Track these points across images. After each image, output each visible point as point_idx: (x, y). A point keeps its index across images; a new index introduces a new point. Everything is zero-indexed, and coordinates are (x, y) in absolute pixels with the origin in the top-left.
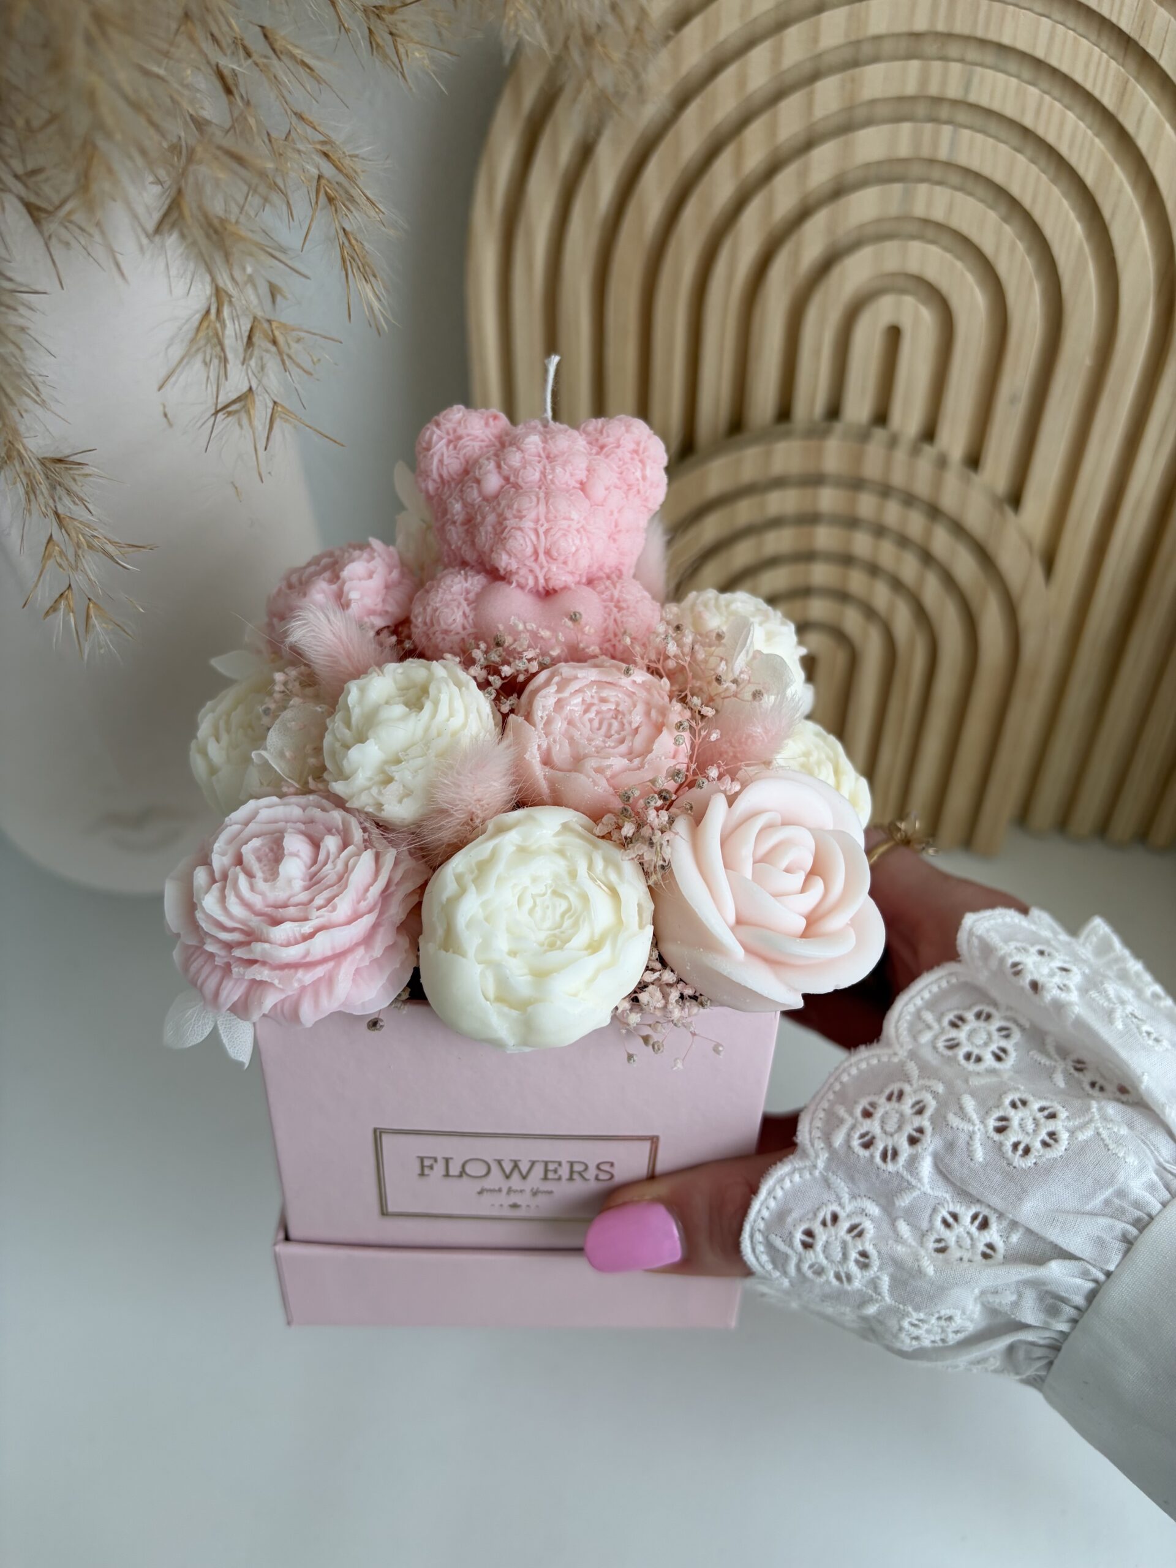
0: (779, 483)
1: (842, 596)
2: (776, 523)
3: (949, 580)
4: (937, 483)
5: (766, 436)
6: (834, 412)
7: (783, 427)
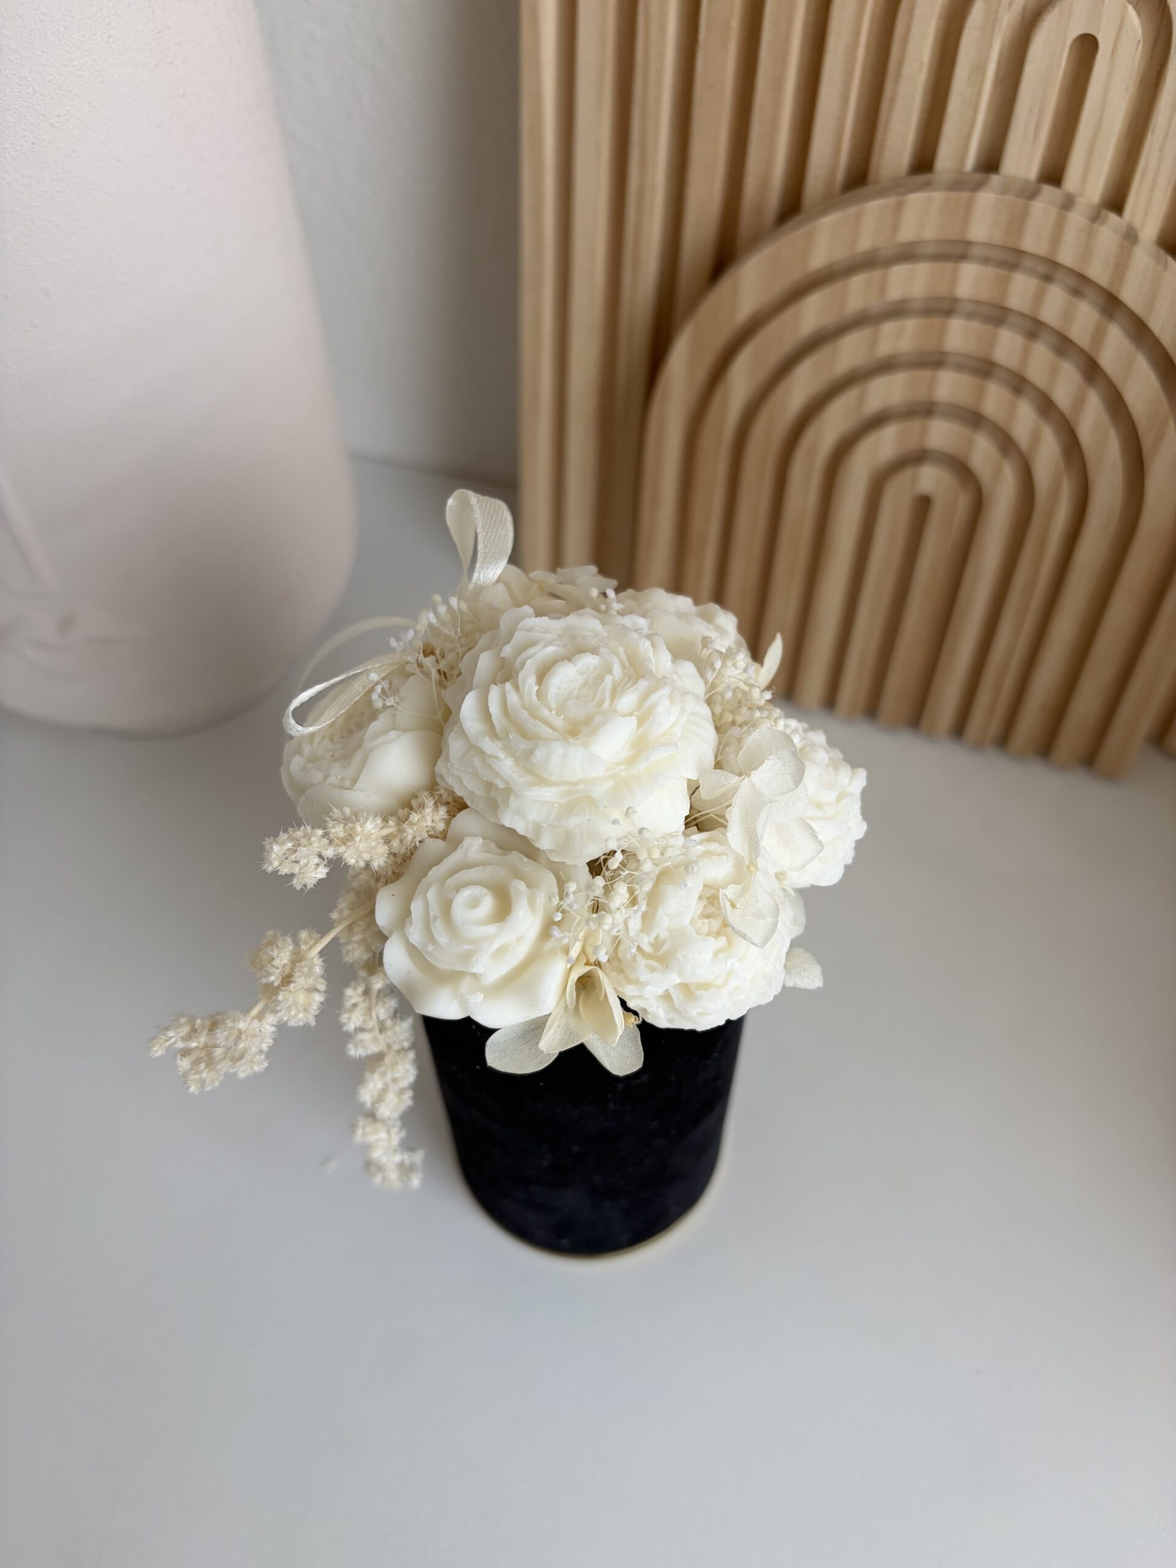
0: (908, 254)
1: (974, 419)
2: (898, 311)
3: (1116, 404)
4: (1121, 266)
5: (897, 187)
6: (990, 163)
7: (923, 178)
